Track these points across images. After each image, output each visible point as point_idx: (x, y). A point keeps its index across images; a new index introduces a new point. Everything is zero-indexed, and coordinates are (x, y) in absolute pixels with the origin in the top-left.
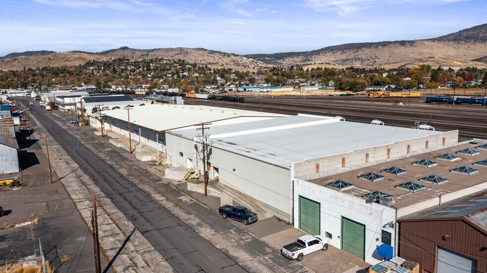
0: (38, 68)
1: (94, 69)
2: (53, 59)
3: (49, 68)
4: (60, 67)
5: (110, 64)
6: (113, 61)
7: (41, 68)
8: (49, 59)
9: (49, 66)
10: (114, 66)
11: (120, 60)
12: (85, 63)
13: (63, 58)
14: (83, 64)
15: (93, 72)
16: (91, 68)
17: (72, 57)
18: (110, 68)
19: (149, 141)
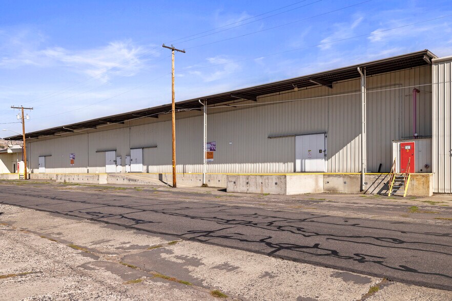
19: (212, 158)
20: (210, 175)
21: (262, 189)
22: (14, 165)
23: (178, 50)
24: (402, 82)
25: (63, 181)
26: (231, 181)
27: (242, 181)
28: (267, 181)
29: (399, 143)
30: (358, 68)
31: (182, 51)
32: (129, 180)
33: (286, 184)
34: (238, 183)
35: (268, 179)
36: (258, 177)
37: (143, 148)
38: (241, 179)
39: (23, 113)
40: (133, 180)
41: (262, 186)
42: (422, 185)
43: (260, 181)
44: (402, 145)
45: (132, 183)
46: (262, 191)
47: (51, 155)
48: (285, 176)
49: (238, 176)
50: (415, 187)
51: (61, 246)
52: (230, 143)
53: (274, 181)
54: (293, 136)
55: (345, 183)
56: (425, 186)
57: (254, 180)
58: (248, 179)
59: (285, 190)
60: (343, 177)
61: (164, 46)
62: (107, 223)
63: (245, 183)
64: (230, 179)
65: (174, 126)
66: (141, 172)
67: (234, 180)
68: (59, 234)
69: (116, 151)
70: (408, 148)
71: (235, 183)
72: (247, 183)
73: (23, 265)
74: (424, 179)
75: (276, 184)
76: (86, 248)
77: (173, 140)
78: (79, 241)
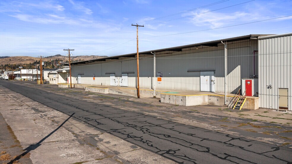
0: (2, 65)
1: (39, 66)
2: (13, 60)
3: (9, 65)
4: (17, 65)
5: (50, 63)
6: (52, 61)
7: (4, 65)
8: (10, 60)
9: (10, 64)
10: (53, 64)
11: (57, 60)
12: (34, 62)
13: (19, 59)
14: (32, 63)
15: (39, 67)
16: (37, 65)
17: (25, 59)
18: (50, 65)
19: (161, 81)
20: (157, 92)
21: (176, 102)
22: (66, 78)
23: (140, 26)
24: (251, 46)
25: (88, 91)
26: (163, 97)
27: (167, 98)
28: (178, 98)
29: (245, 80)
30: (222, 42)
31: (142, 26)
32: (119, 92)
33: (186, 100)
34: (165, 98)
35: (178, 97)
36: (174, 96)
37: (128, 73)
38: (167, 96)
39: (69, 52)
40: (120, 93)
41: (176, 101)
42: (251, 104)
43: (175, 98)
44: (246, 81)
45: (120, 94)
46: (176, 103)
47: (84, 74)
48: (185, 97)
49: (165, 95)
50: (248, 104)
51: (70, 133)
52: (170, 73)
53: (181, 99)
54: (199, 71)
55: (218, 100)
56: (253, 104)
57: (172, 97)
58: (170, 97)
59: (186, 104)
60: (217, 97)
61: (132, 25)
62: (89, 124)
63: (168, 99)
64: (162, 96)
65: (138, 66)
66: (127, 87)
67: (164, 97)
68: (72, 128)
69: (115, 74)
70: (249, 83)
71: (164, 98)
72: (169, 99)
73: (58, 139)
74: (252, 101)
75: (182, 100)
76: (76, 134)
77: (138, 73)
78: (76, 131)
